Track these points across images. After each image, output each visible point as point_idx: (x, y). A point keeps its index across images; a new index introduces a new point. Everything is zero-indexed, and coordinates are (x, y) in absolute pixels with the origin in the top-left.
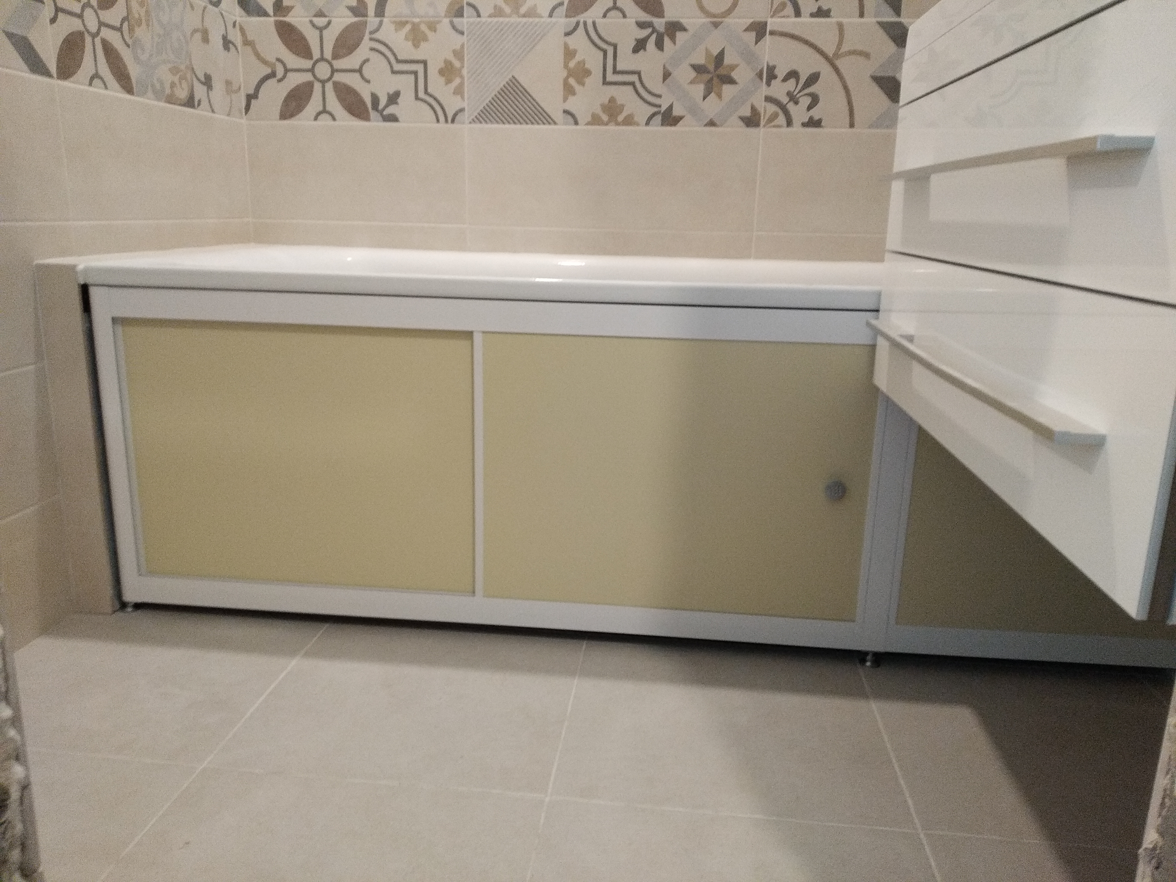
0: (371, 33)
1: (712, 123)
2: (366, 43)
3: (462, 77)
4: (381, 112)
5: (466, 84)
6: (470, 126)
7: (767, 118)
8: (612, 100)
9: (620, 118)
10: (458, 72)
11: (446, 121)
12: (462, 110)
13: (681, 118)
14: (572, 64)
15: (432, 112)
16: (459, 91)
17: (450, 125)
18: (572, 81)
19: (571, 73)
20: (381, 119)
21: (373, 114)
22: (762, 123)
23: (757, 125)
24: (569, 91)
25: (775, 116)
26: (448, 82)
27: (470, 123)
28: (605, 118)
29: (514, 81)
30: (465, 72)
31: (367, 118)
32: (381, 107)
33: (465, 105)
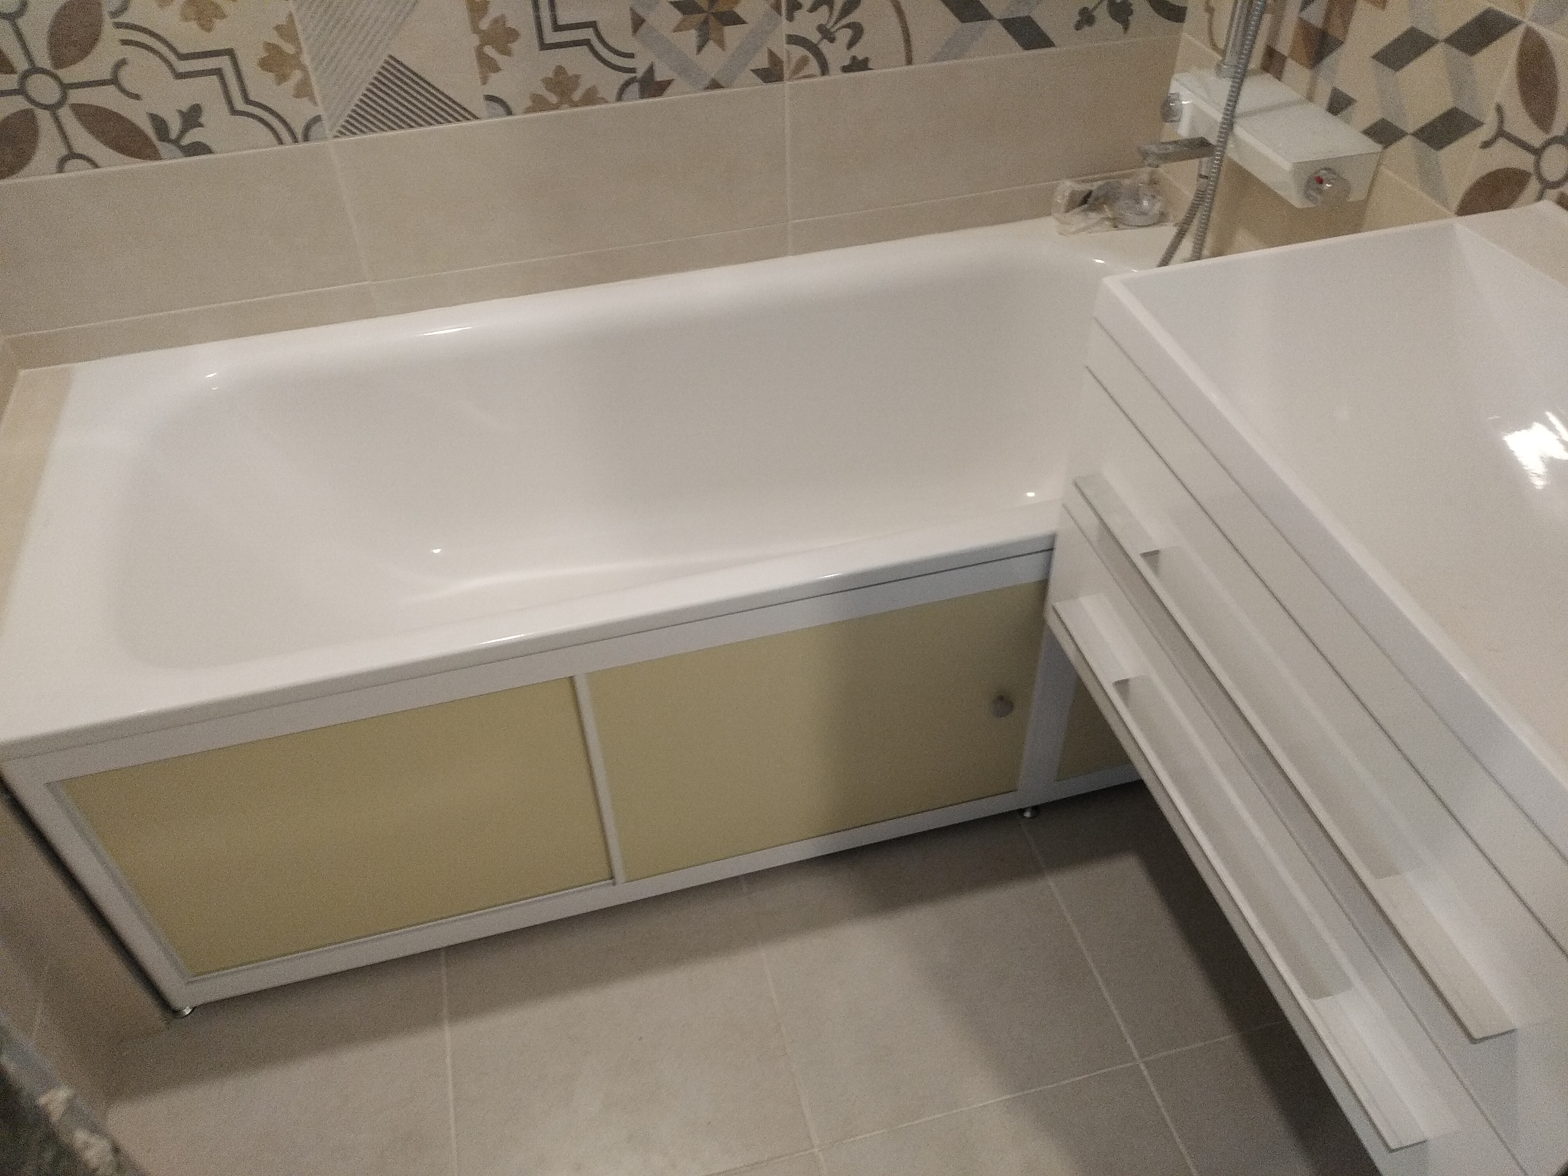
0: (114, 14)
1: (715, 85)
2: (110, 34)
3: (303, 68)
4: (176, 142)
5: (313, 79)
6: (335, 140)
7: (792, 66)
8: (560, 70)
9: (577, 96)
10: (295, 61)
11: (295, 140)
12: (317, 119)
13: (669, 83)
14: (484, 24)
15: (266, 130)
16: (303, 90)
17: (302, 145)
18: (489, 50)
19: (487, 38)
20: (178, 152)
21: (163, 147)
22: (786, 74)
23: (780, 78)
24: (488, 66)
25: (804, 61)
26: (282, 78)
27: (336, 137)
28: (553, 99)
29: (393, 62)
30: (306, 59)
31: (155, 155)
32: (173, 135)
33: (320, 111)
